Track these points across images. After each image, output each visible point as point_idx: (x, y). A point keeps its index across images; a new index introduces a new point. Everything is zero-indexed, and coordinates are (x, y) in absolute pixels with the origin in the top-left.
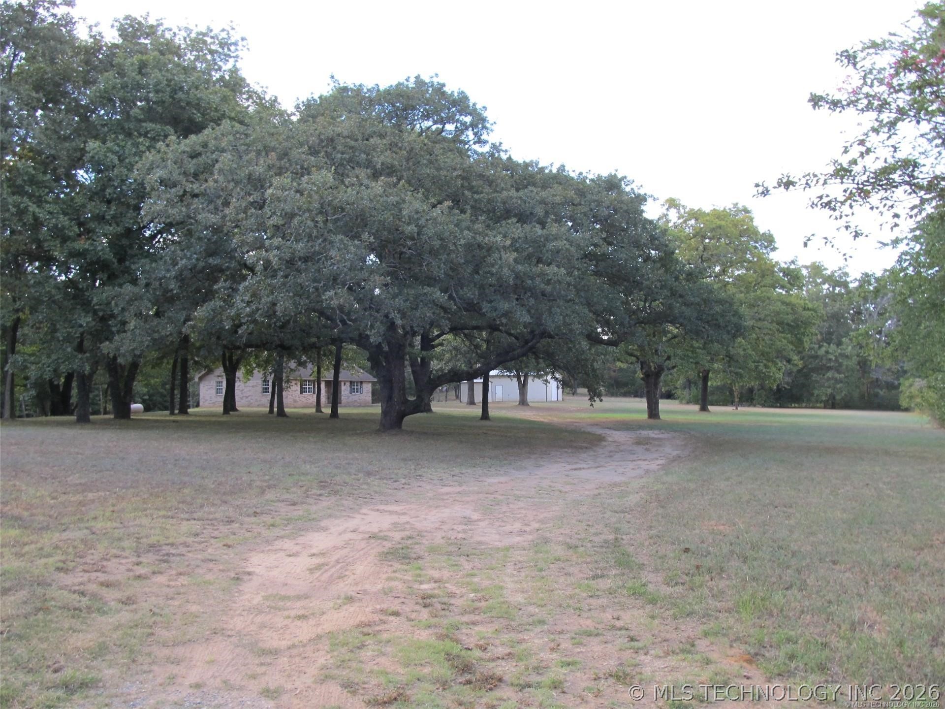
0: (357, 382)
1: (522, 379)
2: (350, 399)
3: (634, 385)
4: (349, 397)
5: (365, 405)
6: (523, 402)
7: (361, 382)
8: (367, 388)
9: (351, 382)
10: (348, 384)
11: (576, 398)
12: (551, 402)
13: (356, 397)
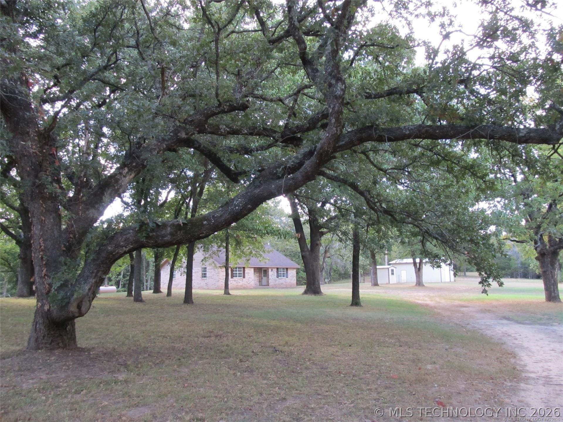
0: (283, 269)
1: (418, 265)
2: (277, 282)
3: (510, 269)
4: (276, 280)
5: (289, 287)
6: (419, 283)
7: (287, 269)
8: (292, 273)
9: (277, 269)
10: (275, 270)
11: (466, 279)
12: (445, 282)
13: (282, 280)
